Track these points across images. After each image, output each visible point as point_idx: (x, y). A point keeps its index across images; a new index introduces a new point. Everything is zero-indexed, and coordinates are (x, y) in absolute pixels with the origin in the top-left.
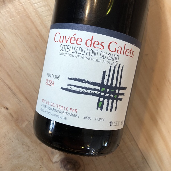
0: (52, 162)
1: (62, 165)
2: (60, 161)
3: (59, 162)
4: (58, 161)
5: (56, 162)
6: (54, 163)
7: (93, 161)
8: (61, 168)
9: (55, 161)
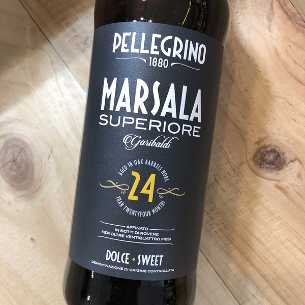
0: (299, 161)
1: (282, 157)
2: (287, 163)
3: (288, 161)
4: (289, 163)
5: (292, 161)
6: (296, 159)
7: (234, 170)
8: (284, 153)
9: (294, 163)
